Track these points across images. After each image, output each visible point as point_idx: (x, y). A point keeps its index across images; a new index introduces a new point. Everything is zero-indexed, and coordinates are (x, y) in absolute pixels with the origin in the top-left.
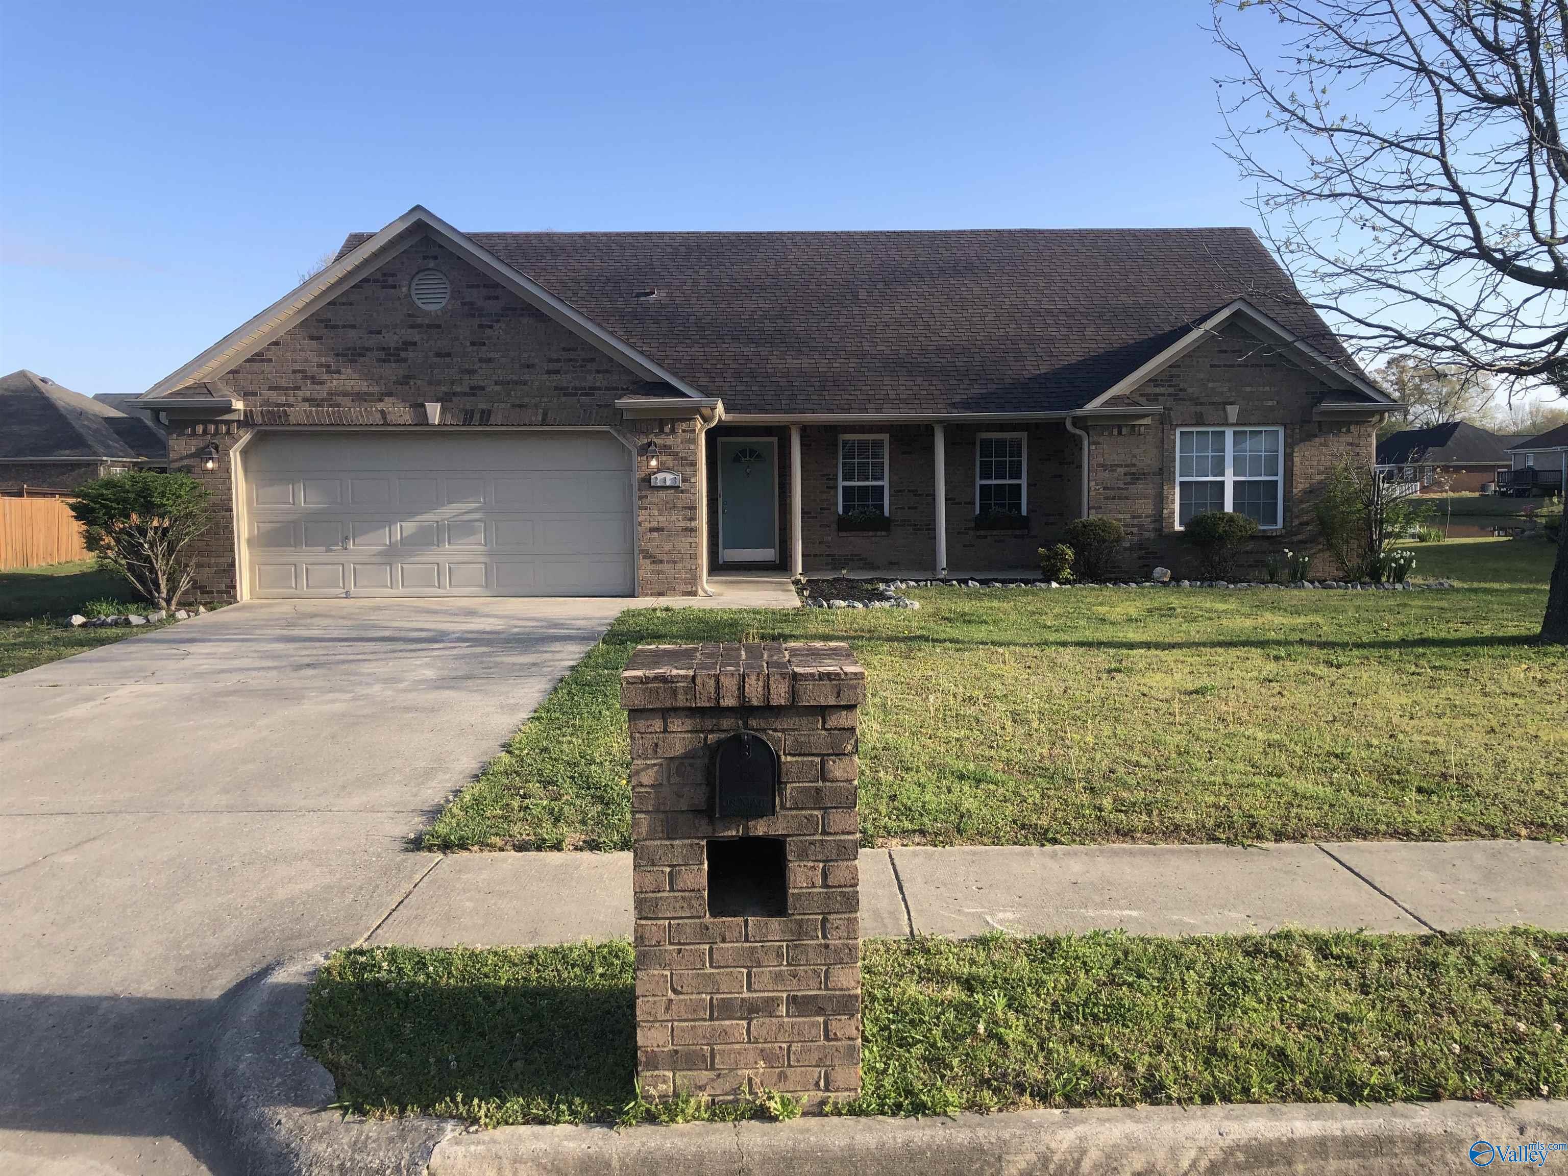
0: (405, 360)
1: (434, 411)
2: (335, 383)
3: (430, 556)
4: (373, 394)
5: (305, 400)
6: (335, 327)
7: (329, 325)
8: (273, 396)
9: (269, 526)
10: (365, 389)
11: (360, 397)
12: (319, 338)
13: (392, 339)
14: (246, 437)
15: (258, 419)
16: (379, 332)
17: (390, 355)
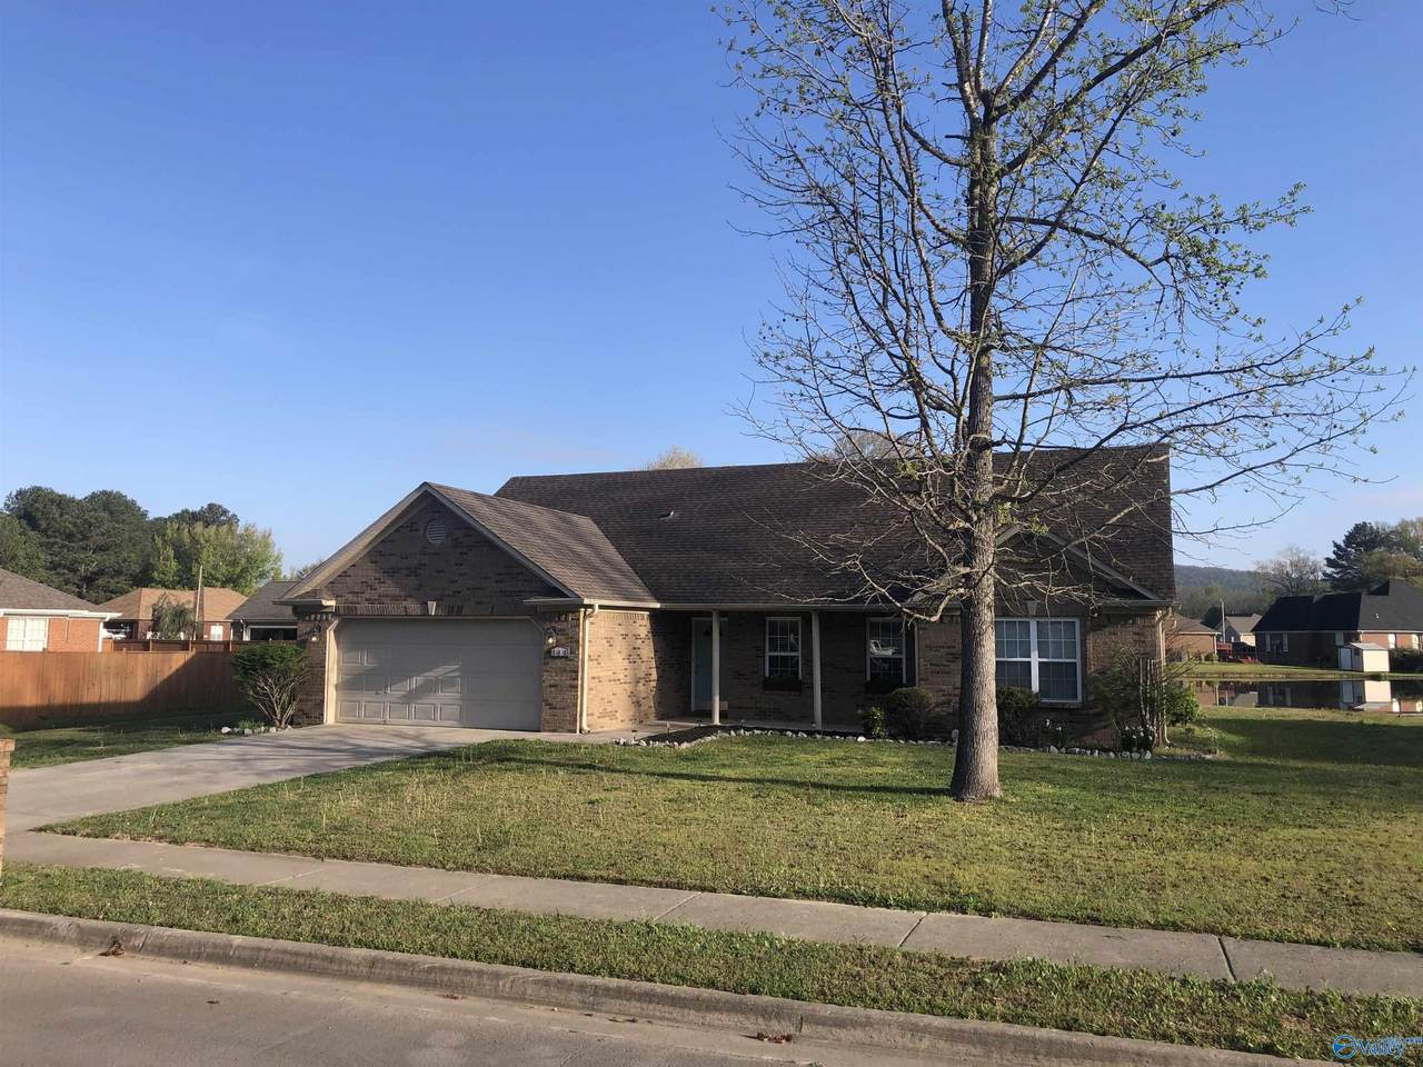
0: (420, 575)
1: (432, 607)
2: (382, 590)
3: (429, 700)
4: (400, 596)
5: (367, 600)
6: (384, 555)
7: (381, 554)
8: (350, 597)
9: (346, 677)
10: (398, 593)
11: (395, 598)
12: (376, 562)
13: (414, 562)
14: (336, 622)
15: (342, 612)
16: (407, 558)
17: (413, 572)
